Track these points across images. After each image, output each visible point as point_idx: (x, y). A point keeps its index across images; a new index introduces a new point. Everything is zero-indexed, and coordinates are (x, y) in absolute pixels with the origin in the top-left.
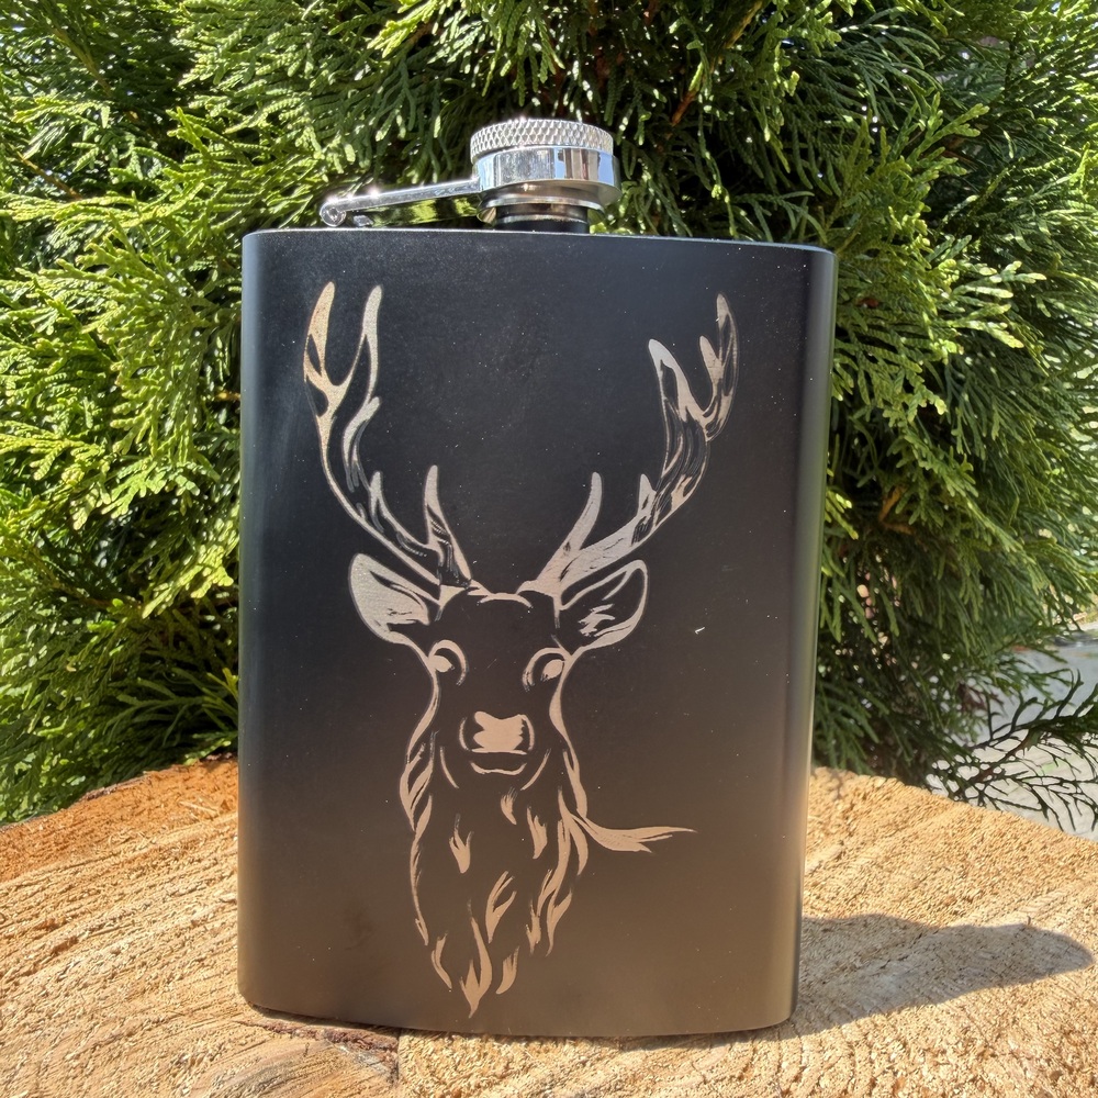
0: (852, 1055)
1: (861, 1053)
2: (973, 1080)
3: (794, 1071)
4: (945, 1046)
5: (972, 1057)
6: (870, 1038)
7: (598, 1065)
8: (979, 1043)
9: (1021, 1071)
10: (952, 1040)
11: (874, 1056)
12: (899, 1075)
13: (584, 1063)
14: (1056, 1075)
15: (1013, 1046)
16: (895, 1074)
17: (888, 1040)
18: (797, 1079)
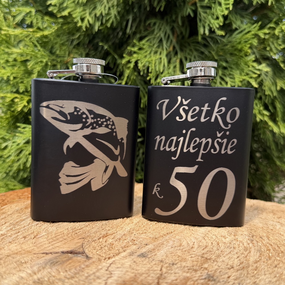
0: (204, 239)
1: (206, 238)
2: (235, 240)
3: (193, 243)
4: (225, 235)
5: (232, 236)
6: (207, 235)
7: (142, 248)
8: (233, 233)
9: (244, 237)
10: (227, 234)
11: (210, 238)
12: (217, 241)
13: (138, 248)
14: (253, 236)
15: (241, 233)
16: (216, 241)
17: (211, 235)
18: (193, 245)
